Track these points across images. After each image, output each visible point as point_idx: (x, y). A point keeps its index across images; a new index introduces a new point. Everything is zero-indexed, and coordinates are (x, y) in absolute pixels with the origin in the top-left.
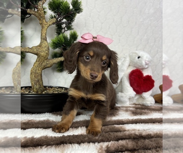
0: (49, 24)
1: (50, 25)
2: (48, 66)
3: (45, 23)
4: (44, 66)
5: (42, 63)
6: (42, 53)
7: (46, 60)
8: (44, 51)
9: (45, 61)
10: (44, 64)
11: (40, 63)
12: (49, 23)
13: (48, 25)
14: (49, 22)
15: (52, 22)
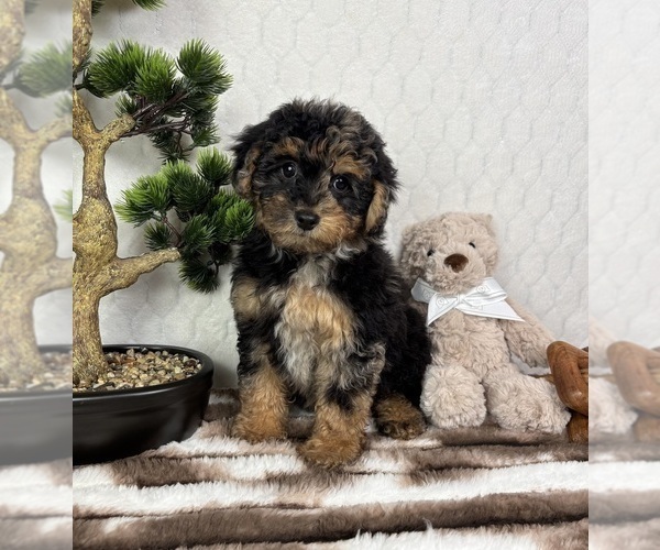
0: (106, 138)
1: (111, 142)
2: (117, 283)
3: (91, 136)
4: (104, 285)
5: (95, 276)
6: (88, 244)
7: (109, 265)
8: (92, 238)
9: (107, 267)
10: (101, 278)
11: (85, 277)
12: (107, 135)
13: (105, 142)
14: (105, 132)
15: (118, 130)
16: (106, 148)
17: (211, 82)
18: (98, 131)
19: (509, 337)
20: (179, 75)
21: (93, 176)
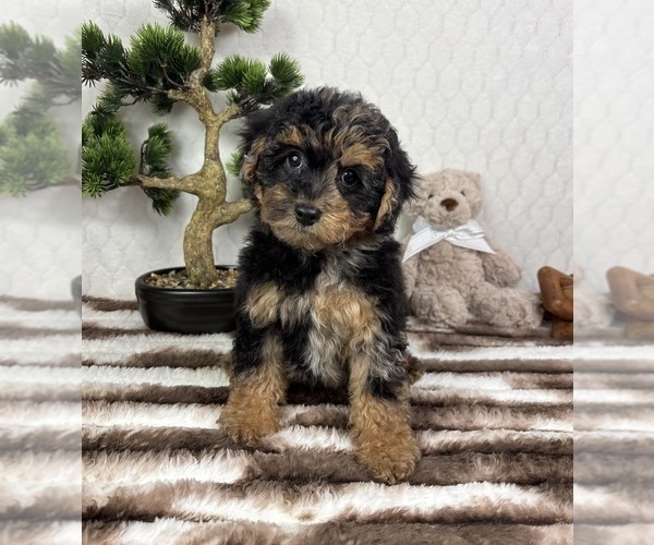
1: (224, 122)
2: (225, 219)
3: (211, 118)
4: (216, 220)
5: (211, 213)
6: (208, 191)
7: (220, 207)
8: (211, 187)
11: (204, 214)
12: (222, 117)
13: (220, 122)
14: (220, 115)
15: (228, 115)
16: (220, 126)
17: (291, 80)
18: (216, 115)
19: (486, 264)
20: (269, 76)
21: (211, 145)
